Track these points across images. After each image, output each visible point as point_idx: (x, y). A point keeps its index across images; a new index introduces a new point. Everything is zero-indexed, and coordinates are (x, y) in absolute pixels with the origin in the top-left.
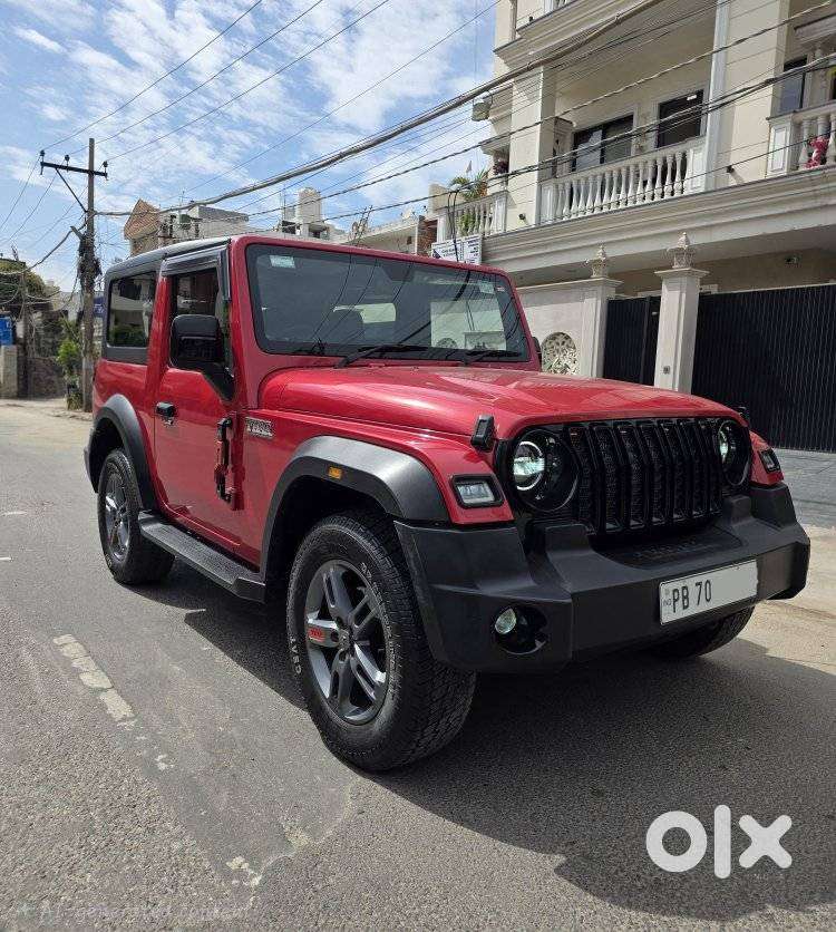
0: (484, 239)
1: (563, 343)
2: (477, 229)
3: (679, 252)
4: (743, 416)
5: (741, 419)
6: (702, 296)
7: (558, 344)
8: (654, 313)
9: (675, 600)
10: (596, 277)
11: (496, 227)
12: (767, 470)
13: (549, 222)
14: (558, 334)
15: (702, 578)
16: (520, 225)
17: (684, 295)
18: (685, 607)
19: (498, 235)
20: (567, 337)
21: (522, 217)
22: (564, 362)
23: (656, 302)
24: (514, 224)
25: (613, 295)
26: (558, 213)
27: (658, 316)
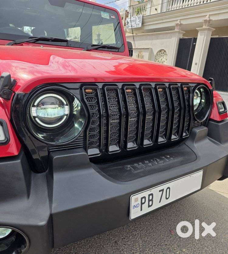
0: (143, 17)
1: (163, 53)
2: (141, 13)
3: (206, 21)
4: (211, 83)
5: (209, 85)
6: (212, 39)
7: (162, 53)
8: (194, 44)
9: (142, 204)
10: (176, 30)
11: (147, 13)
12: (219, 113)
13: (165, 11)
14: (162, 50)
15: (164, 187)
16: (156, 12)
17: (205, 37)
18: (149, 206)
19: (148, 16)
20: (165, 51)
21: (156, 9)
22: (163, 60)
23: (195, 40)
24: (154, 12)
25: (181, 37)
26: (168, 8)
27: (195, 45)
